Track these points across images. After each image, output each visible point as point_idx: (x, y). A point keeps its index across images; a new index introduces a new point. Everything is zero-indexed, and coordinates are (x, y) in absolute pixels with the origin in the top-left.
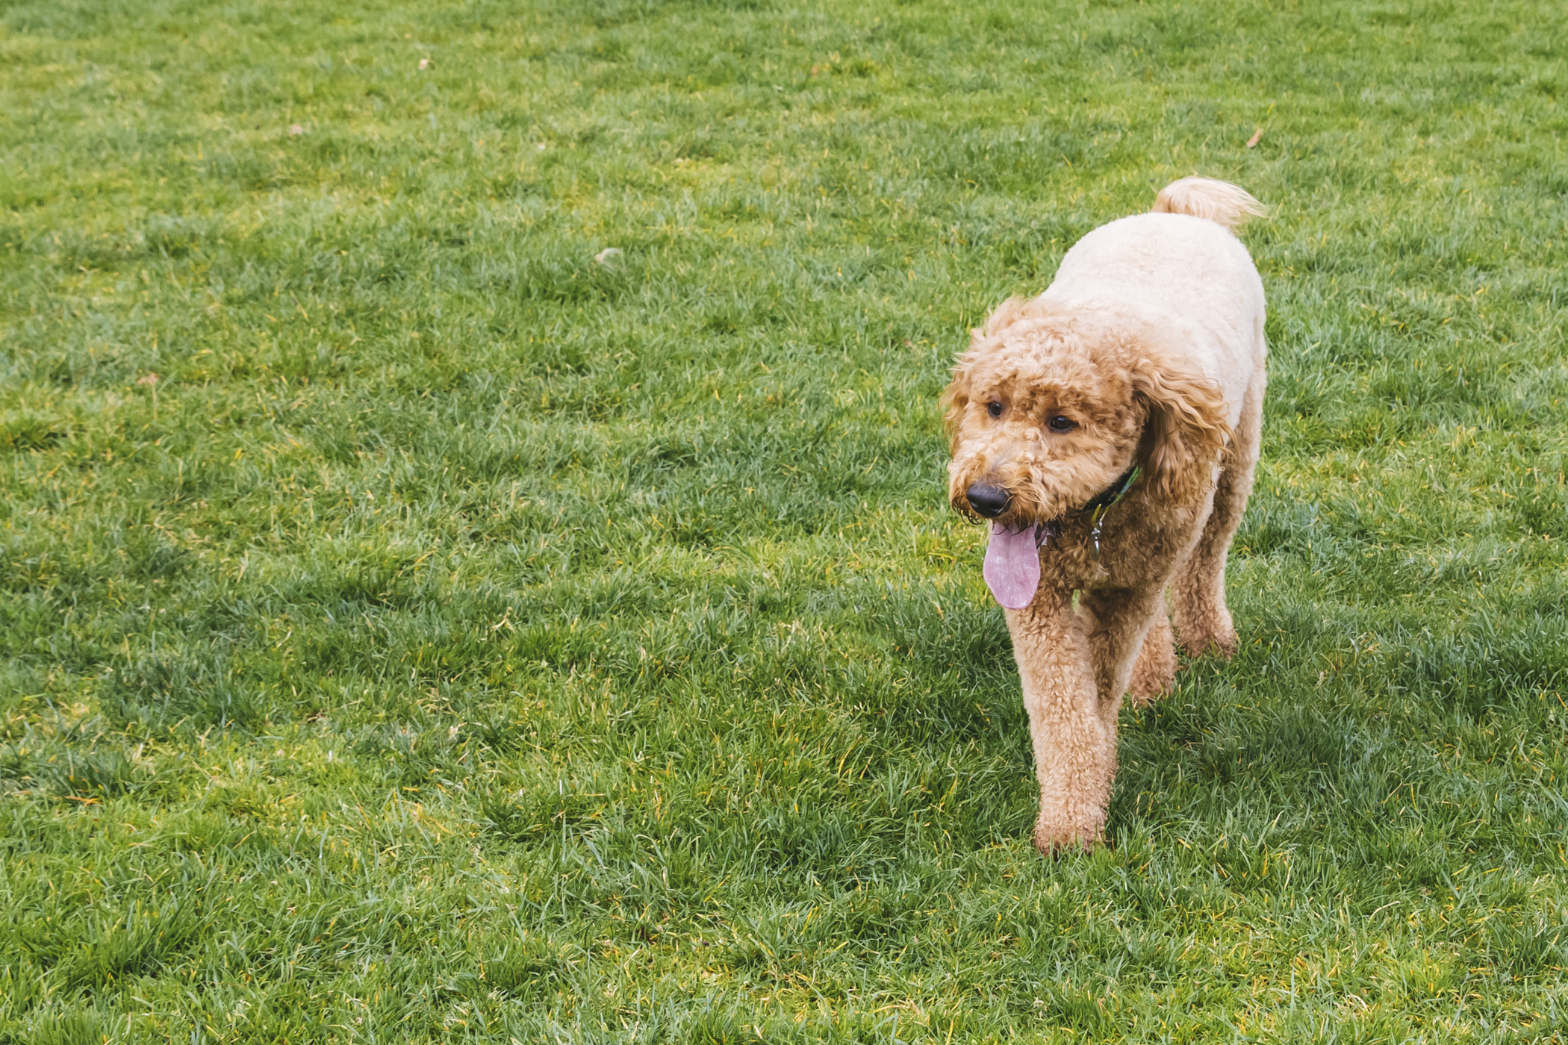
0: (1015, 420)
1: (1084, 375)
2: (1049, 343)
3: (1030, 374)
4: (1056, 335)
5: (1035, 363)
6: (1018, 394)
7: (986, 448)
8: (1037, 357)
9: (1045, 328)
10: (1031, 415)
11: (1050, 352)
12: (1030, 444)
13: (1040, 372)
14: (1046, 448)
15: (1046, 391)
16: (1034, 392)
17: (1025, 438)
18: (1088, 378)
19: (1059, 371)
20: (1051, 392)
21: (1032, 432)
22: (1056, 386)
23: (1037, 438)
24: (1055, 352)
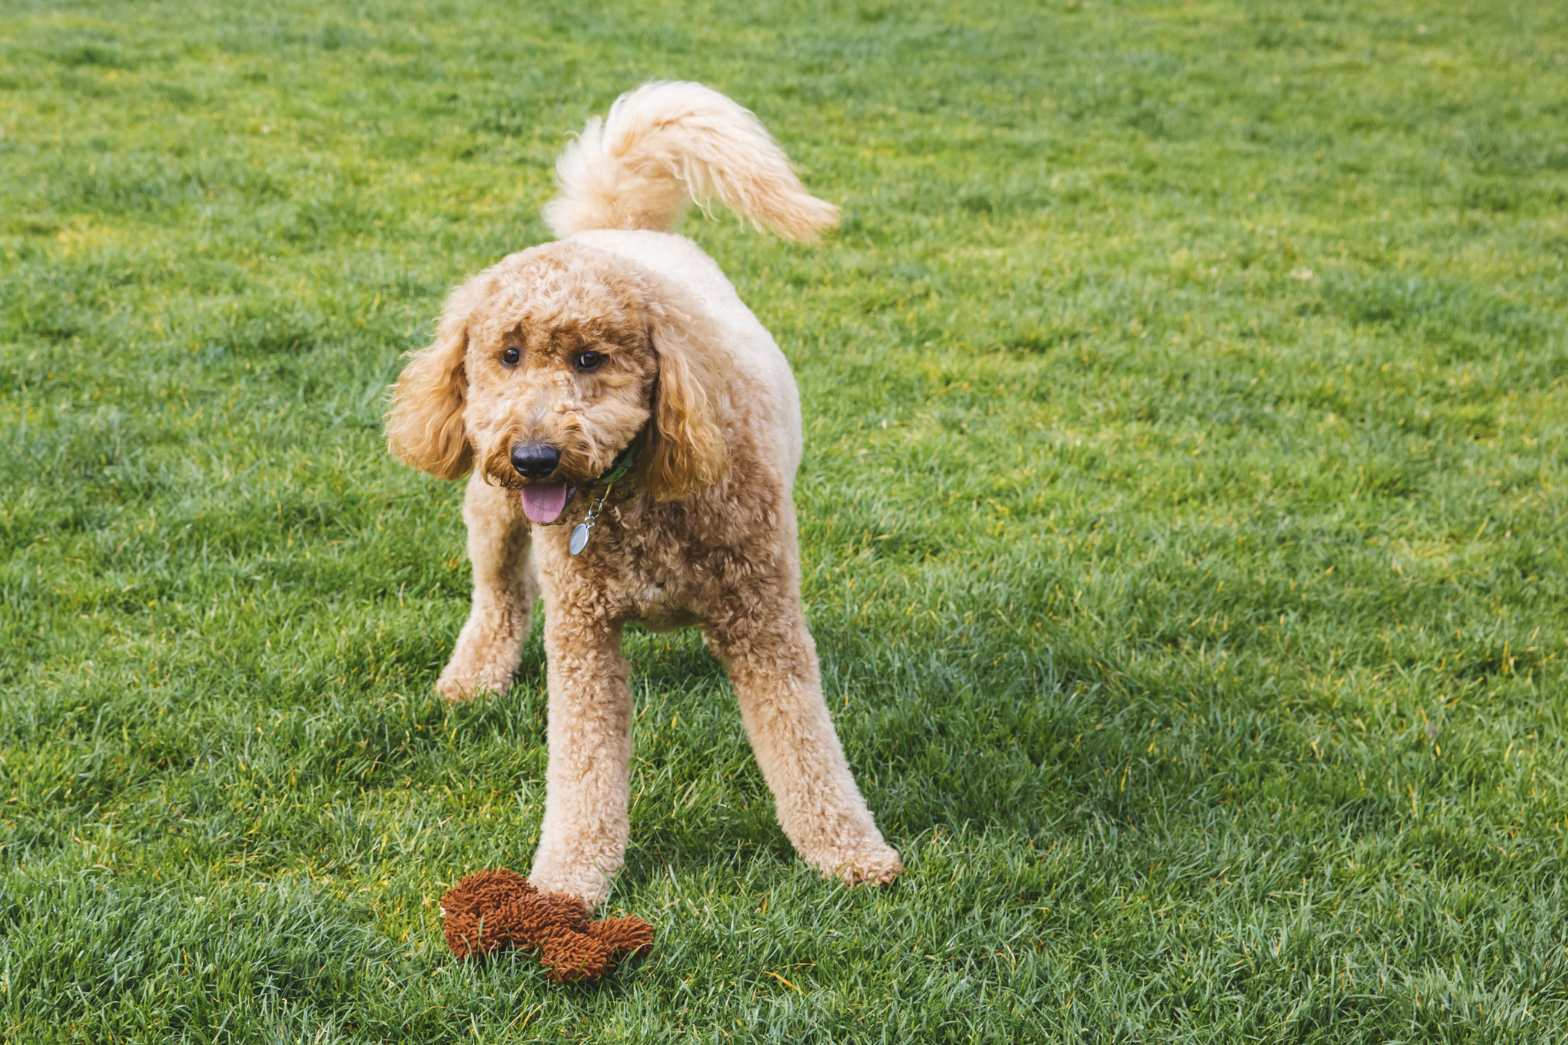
0: (537, 366)
4: (558, 265)
6: (537, 338)
7: (516, 404)
9: (542, 258)
12: (563, 389)
13: (555, 310)
14: (579, 392)
15: (567, 330)
16: (555, 334)
17: (555, 384)
18: (605, 303)
19: (573, 303)
20: (570, 329)
21: (561, 376)
22: (576, 321)
23: (568, 382)
24: (562, 284)
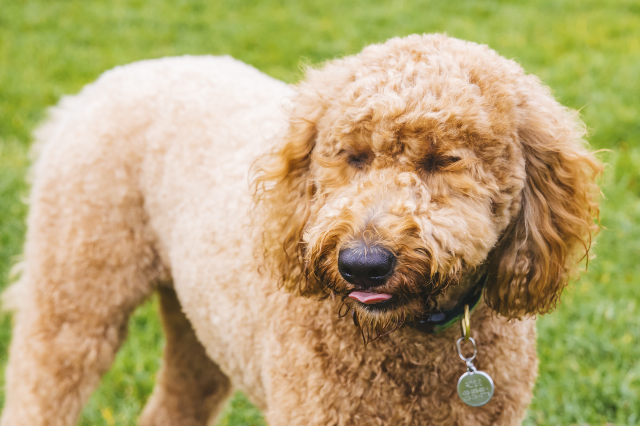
0: (380, 167)
1: (466, 97)
2: (410, 68)
3: (392, 110)
5: (394, 96)
7: (351, 204)
8: (396, 89)
10: (403, 159)
11: (412, 79)
12: (406, 190)
14: (426, 195)
15: (418, 131)
17: (399, 185)
18: (471, 101)
21: (406, 177)
23: (414, 183)
24: (418, 80)
